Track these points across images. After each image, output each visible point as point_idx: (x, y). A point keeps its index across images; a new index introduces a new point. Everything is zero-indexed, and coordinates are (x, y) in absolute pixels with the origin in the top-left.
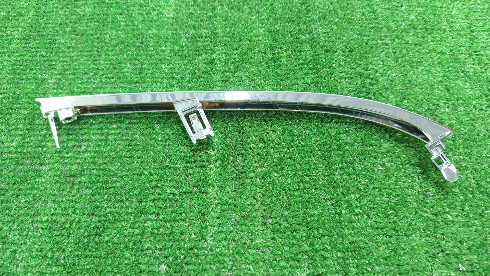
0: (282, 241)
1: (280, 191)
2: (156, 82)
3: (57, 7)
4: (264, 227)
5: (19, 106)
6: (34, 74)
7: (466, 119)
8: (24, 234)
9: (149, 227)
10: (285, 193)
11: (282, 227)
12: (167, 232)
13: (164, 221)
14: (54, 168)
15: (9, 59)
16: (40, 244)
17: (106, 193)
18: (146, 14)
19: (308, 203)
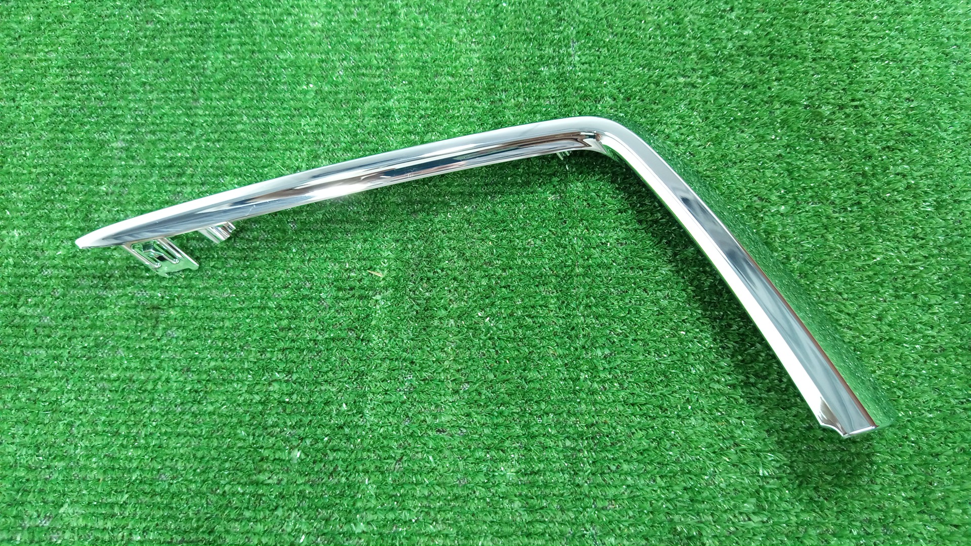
0: (482, 418)
1: (485, 341)
2: (291, 149)
3: (121, 7)
4: (456, 397)
5: (65, 188)
6: (88, 131)
7: (813, 226)
8: (84, 398)
9: (275, 392)
10: (494, 344)
11: (483, 397)
12: (305, 400)
13: (299, 383)
14: (127, 295)
15: (45, 105)
16: (108, 414)
17: (210, 337)
18: (276, 23)
19: (528, 361)
